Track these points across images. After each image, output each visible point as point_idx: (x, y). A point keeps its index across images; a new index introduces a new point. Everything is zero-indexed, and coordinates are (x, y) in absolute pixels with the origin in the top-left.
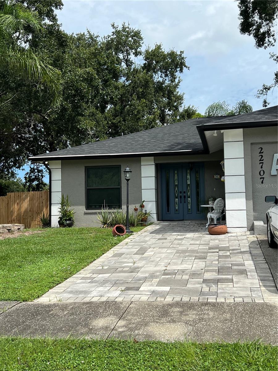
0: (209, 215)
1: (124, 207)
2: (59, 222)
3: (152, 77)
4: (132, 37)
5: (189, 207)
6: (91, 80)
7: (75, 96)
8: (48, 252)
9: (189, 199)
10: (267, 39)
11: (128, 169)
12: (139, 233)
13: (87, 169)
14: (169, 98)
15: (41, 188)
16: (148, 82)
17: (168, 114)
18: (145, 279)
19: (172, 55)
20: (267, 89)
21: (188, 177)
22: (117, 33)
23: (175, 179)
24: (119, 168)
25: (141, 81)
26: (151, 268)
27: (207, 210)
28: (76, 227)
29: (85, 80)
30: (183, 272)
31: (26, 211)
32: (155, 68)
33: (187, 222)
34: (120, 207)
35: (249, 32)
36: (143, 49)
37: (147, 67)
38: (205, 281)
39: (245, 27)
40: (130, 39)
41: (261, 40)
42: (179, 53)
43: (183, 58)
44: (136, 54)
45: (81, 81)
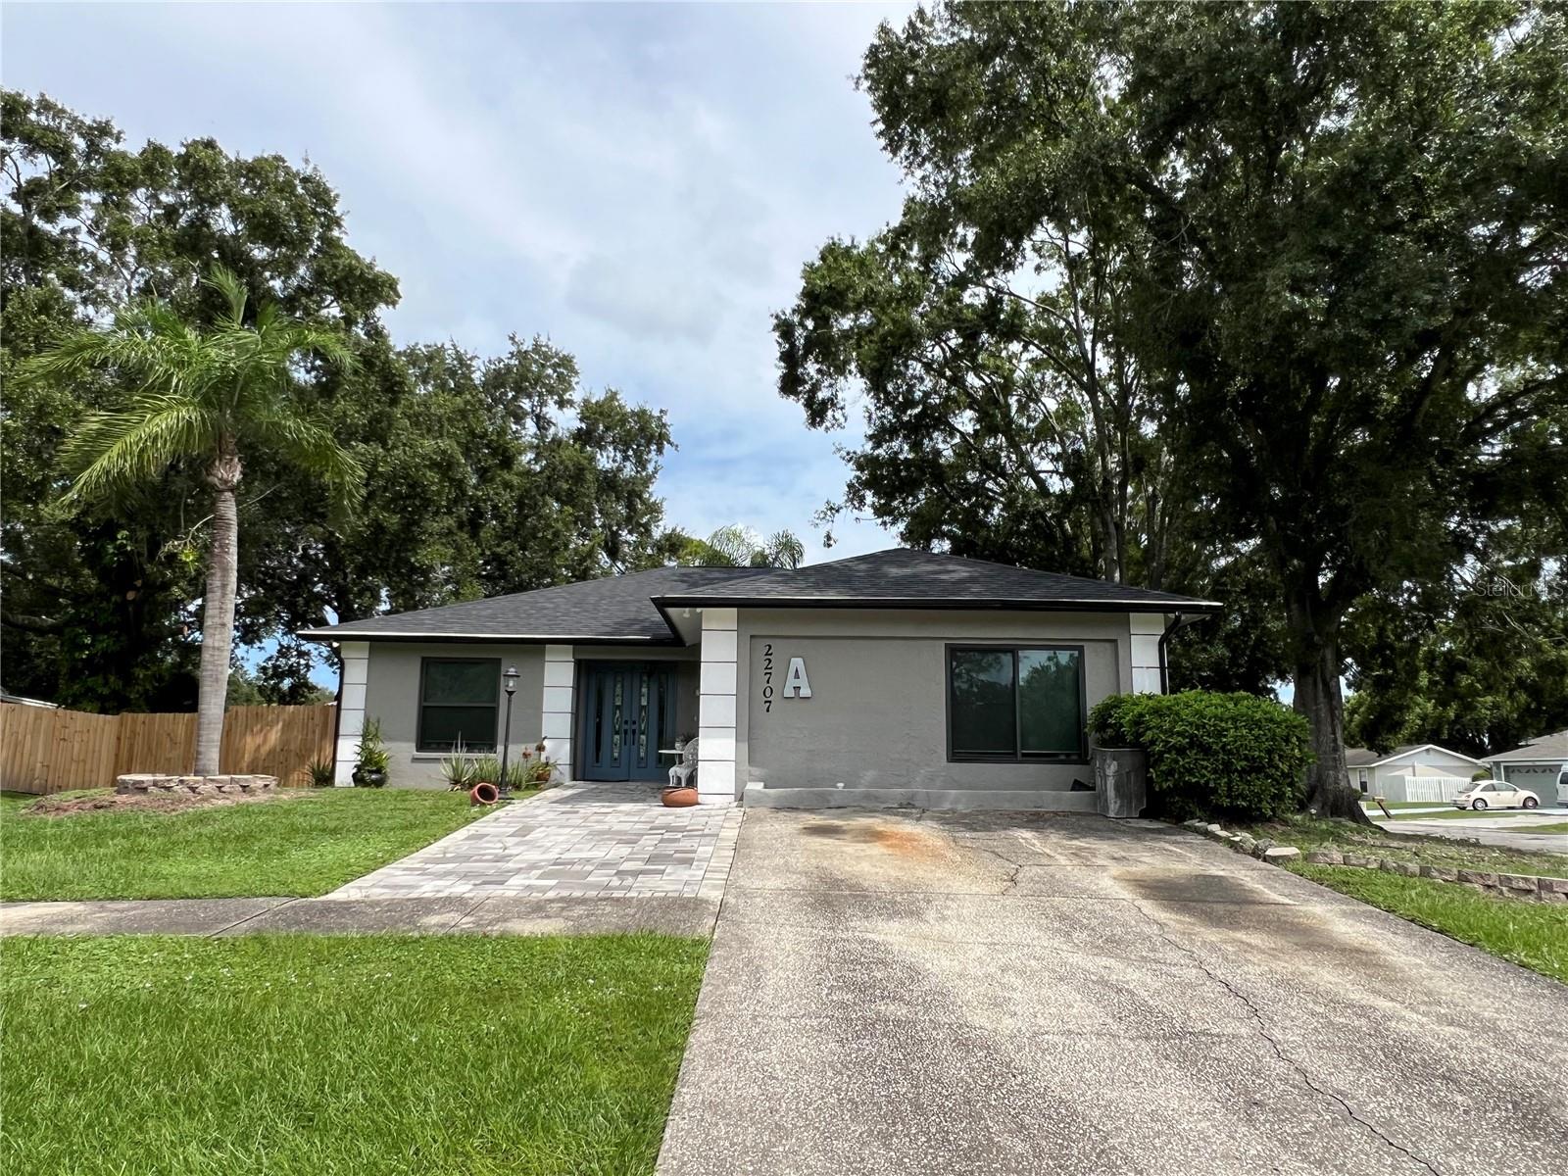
0: (672, 771)
1: (500, 748)
2: (354, 776)
3: (592, 459)
4: (554, 367)
5: (642, 754)
6: (450, 466)
7: (408, 497)
8: (334, 831)
9: (643, 737)
10: (830, 413)
11: (512, 671)
12: (526, 802)
13: (426, 664)
14: (630, 506)
15: (303, 696)
16: (583, 469)
17: (627, 542)
18: (518, 871)
19: (642, 415)
20: (834, 510)
21: (644, 690)
22: (522, 355)
23: (616, 694)
24: (496, 663)
25: (566, 467)
26: (534, 856)
27: (671, 761)
28: (393, 785)
29: (434, 465)
30: (588, 861)
31: (271, 752)
32: (602, 438)
33: (631, 785)
34: (492, 748)
35: (796, 393)
36: (577, 396)
37: (583, 437)
38: (619, 873)
39: (790, 384)
40: (550, 371)
41: (817, 412)
42: (656, 414)
43: (664, 425)
44: (561, 404)
45: (425, 466)
